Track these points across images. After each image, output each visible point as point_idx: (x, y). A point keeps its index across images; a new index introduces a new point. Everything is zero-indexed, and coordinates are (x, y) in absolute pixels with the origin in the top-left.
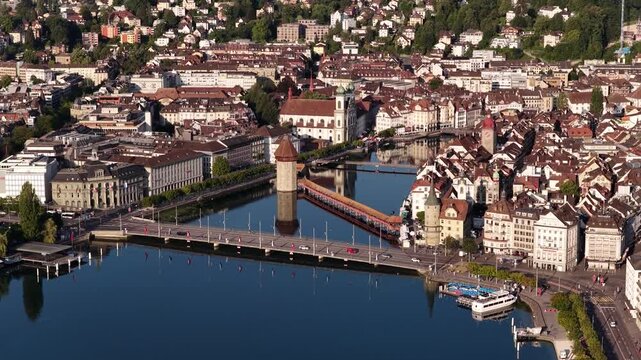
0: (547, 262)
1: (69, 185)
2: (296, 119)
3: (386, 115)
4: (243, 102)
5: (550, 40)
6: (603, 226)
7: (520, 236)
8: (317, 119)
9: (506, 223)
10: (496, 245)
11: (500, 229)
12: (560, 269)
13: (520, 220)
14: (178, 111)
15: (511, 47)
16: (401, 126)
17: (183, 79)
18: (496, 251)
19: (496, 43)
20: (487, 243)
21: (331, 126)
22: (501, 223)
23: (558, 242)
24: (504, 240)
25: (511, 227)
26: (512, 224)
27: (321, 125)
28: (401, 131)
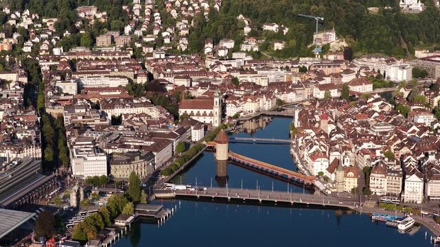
0: (411, 199)
1: (122, 166)
2: (189, 111)
3: (233, 105)
4: (148, 100)
5: (278, 46)
6: (437, 179)
7: (390, 185)
8: (202, 111)
9: (382, 179)
10: (377, 190)
11: (379, 182)
12: (418, 202)
13: (391, 177)
14: (113, 108)
15: (254, 50)
16: (241, 112)
17: (82, 81)
18: (378, 194)
19: (244, 47)
20: (372, 190)
21: (211, 115)
22: (380, 179)
23: (418, 189)
24: (381, 188)
25: (385, 181)
26: (386, 180)
27: (205, 115)
28: (242, 114)
